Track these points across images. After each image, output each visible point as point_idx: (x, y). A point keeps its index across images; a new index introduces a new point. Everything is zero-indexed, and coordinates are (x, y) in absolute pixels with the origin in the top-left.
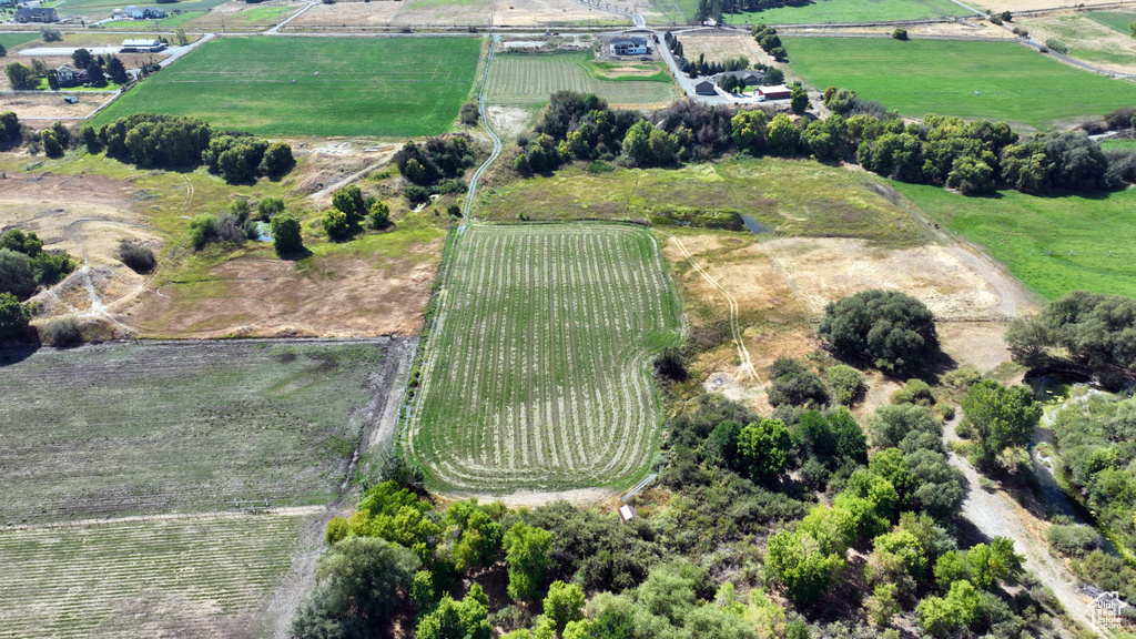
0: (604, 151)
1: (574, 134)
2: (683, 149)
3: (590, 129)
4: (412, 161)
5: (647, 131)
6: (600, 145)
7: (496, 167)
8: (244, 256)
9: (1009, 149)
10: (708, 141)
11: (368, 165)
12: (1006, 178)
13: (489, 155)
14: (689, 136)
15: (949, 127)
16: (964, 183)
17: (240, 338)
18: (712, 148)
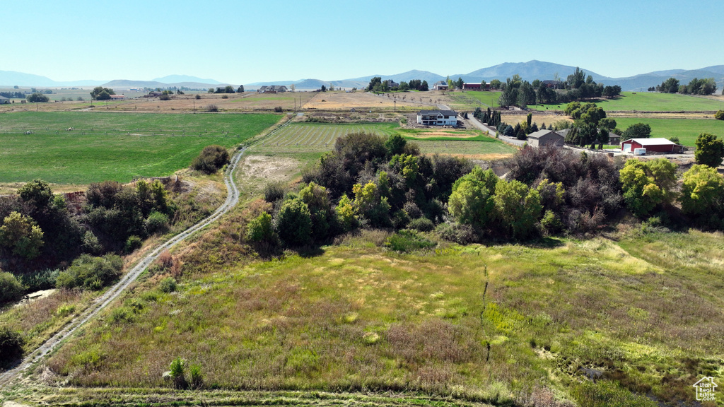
0: (415, 215)
1: (367, 185)
2: (550, 215)
3: (392, 182)
5: (491, 184)
6: (409, 205)
7: (210, 236)
14: (559, 193)
18: (599, 215)
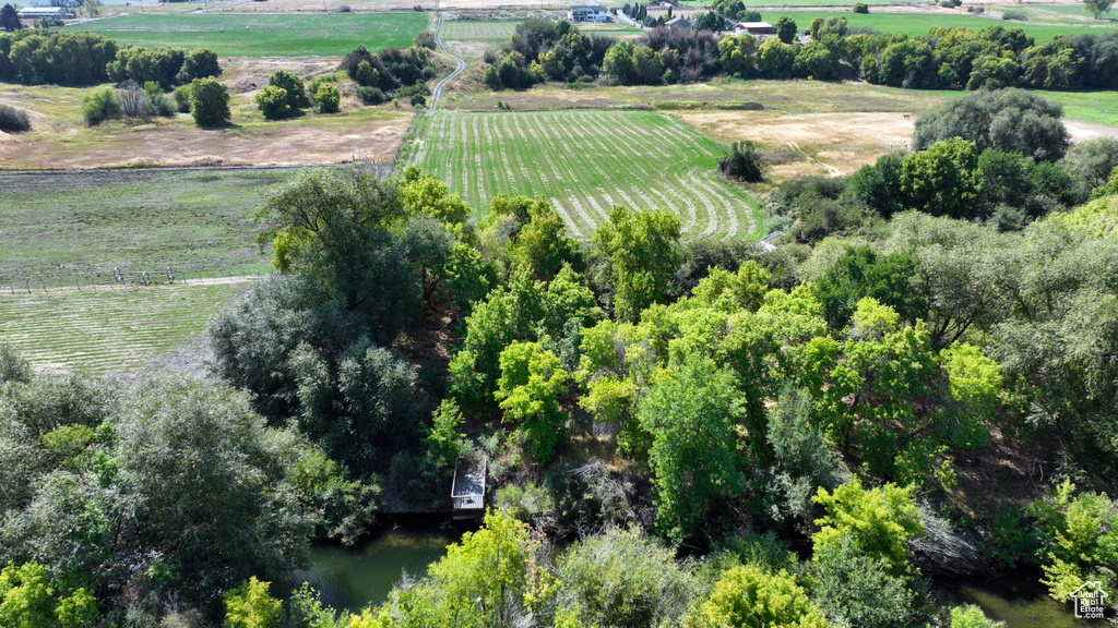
0: (580, 74)
1: (546, 54)
2: (669, 71)
3: (563, 52)
4: (363, 63)
5: (630, 51)
6: (577, 68)
7: (462, 77)
8: (154, 129)
9: (1029, 50)
10: (694, 63)
11: (311, 71)
12: (1031, 79)
13: (453, 70)
14: (675, 56)
15: (960, 33)
16: (989, 81)
17: (141, 167)
18: (700, 69)
